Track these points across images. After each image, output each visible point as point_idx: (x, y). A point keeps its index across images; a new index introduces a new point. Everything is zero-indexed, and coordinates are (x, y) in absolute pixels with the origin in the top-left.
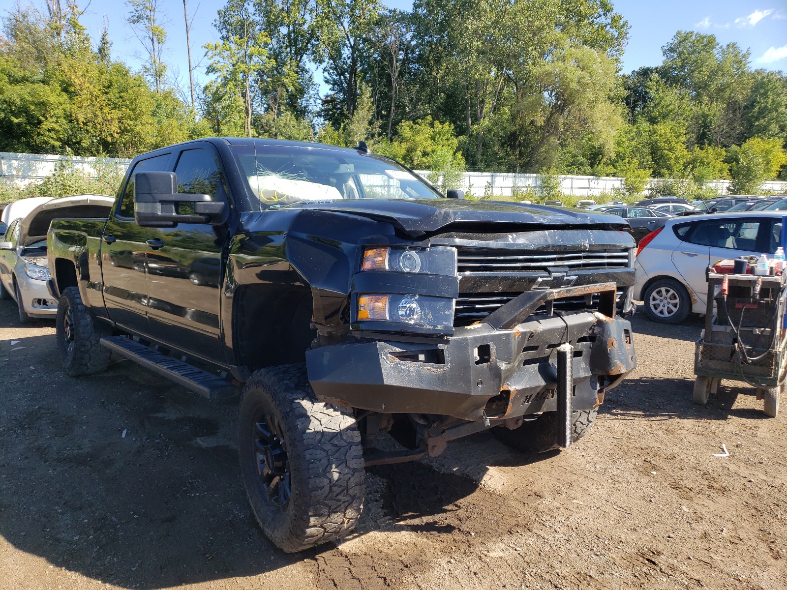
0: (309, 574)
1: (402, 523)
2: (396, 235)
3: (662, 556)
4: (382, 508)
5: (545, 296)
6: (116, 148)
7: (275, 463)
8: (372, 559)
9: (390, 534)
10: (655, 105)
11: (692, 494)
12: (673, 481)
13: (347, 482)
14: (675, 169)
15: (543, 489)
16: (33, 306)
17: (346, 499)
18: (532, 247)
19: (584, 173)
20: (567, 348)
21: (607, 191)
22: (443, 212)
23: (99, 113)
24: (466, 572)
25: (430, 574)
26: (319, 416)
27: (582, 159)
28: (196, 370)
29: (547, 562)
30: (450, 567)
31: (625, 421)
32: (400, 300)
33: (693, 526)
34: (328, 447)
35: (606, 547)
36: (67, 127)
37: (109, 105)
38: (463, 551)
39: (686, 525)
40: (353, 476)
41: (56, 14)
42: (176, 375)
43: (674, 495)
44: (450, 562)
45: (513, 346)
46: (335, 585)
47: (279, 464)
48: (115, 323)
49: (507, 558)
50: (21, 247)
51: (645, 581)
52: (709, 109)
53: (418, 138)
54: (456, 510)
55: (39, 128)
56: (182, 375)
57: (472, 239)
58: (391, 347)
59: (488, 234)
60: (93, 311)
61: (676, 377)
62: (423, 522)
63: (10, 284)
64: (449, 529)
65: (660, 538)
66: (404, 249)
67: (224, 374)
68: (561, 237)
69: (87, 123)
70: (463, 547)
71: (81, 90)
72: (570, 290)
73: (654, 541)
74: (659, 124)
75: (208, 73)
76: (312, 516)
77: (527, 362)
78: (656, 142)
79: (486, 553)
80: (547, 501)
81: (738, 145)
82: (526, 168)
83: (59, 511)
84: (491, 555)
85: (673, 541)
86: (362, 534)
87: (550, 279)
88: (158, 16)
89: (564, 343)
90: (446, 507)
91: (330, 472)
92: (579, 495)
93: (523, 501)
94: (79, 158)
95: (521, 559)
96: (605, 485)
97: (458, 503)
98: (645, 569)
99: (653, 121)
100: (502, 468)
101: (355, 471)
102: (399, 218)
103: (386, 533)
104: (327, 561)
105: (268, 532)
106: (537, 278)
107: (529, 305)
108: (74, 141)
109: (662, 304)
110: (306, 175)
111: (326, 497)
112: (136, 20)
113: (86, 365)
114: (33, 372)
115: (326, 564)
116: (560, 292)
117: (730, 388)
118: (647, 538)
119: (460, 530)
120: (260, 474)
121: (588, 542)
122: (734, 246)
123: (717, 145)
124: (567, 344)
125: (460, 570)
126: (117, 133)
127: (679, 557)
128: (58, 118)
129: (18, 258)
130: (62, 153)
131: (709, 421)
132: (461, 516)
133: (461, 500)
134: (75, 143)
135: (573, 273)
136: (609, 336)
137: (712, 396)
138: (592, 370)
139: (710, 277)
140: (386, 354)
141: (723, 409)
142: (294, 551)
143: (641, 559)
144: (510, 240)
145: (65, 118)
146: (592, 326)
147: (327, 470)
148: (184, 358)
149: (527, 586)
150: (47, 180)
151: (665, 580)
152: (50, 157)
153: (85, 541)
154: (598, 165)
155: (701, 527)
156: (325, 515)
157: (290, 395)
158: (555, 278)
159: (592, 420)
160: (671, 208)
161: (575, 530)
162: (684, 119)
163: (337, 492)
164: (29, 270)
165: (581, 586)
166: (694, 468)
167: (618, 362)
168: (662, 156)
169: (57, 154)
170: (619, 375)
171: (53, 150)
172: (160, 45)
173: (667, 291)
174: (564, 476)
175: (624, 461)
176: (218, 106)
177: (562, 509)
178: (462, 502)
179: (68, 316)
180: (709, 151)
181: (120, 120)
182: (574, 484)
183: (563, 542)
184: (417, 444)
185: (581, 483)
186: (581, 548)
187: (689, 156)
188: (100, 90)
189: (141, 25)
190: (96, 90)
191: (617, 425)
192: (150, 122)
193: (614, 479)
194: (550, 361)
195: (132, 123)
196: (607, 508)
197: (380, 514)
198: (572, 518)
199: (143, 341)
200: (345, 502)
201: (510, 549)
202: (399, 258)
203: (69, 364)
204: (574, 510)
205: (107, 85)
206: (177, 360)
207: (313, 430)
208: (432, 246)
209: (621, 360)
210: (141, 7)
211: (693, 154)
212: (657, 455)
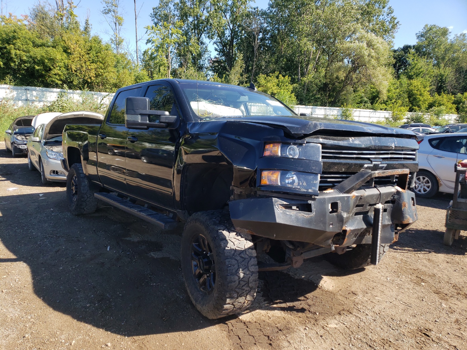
0: (224, 332)
1: (275, 306)
2: (284, 136)
3: (432, 332)
4: (263, 296)
5: (371, 175)
6: (93, 85)
7: (205, 266)
8: (260, 325)
9: (269, 312)
10: (412, 68)
11: (448, 298)
12: (435, 289)
13: (248, 279)
14: (423, 107)
15: (357, 290)
16: (50, 174)
17: (248, 289)
18: (363, 146)
19: (367, 108)
20: (380, 206)
21: (381, 119)
22: (313, 124)
23: (83, 65)
24: (315, 335)
25: (295, 335)
26: (233, 240)
27: (366, 99)
28: (154, 212)
29: (364, 332)
30: (306, 332)
31: (402, 253)
32: (287, 174)
33: (450, 315)
34: (238, 258)
35: (398, 325)
36: (65, 73)
37: (89, 60)
38: (312, 323)
39: (445, 315)
40: (252, 276)
41: (60, 8)
42: (143, 215)
43: (436, 297)
44: (305, 329)
45: (351, 203)
46: (240, 339)
47: (206, 267)
48: (103, 185)
49: (339, 329)
50: (44, 140)
51: (424, 346)
52: (444, 72)
53: (269, 85)
54: (306, 300)
55: (50, 73)
56: (147, 215)
57: (330, 139)
58: (281, 201)
59: (338, 137)
60: (90, 177)
61: (431, 229)
62: (287, 305)
63: (36, 161)
64: (303, 310)
65: (430, 322)
66: (290, 144)
67: (171, 215)
68: (379, 141)
69: (77, 70)
70: (313, 321)
71: (74, 51)
72: (384, 172)
73: (427, 323)
74: (414, 80)
75: (147, 43)
76: (228, 298)
77: (357, 214)
78: (411, 91)
79: (326, 325)
80: (360, 297)
81: (461, 93)
82: (333, 104)
83: (77, 290)
84: (330, 326)
85: (438, 324)
86: (252, 311)
87: (372, 165)
88: (119, 10)
89: (378, 203)
90: (300, 298)
91: (238, 273)
92: (379, 294)
93: (346, 296)
94: (71, 91)
95: (348, 330)
96: (394, 290)
97: (307, 296)
98: (423, 339)
99: (410, 78)
100: (331, 277)
101: (253, 273)
102: (288, 126)
103: (266, 311)
104: (233, 325)
105: (199, 307)
106: (364, 164)
107: (361, 179)
108: (69, 81)
109: (420, 186)
110: (223, 102)
111: (236, 287)
112: (107, 12)
113: (84, 209)
114: (52, 212)
115: (233, 327)
116: (379, 173)
117: (465, 237)
118: (423, 321)
119: (309, 311)
120: (194, 273)
121: (387, 322)
122: (465, 152)
123: (448, 93)
124: (380, 204)
125: (312, 334)
126: (94, 77)
127: (443, 333)
128: (60, 67)
129: (42, 146)
130: (62, 88)
131: (454, 255)
132: (310, 304)
133: (309, 294)
134: (70, 82)
135: (384, 162)
136: (403, 200)
137: (455, 241)
138: (392, 221)
139: (458, 169)
140: (278, 205)
141: (462, 248)
142: (215, 318)
143: (420, 333)
144: (351, 141)
145: (64, 67)
146: (393, 194)
147: (237, 272)
148: (146, 205)
149: (353, 345)
150: (53, 103)
151: (435, 345)
152: (55, 90)
153: (93, 307)
154: (375, 104)
155: (454, 316)
156: (235, 298)
157: (217, 227)
158: (374, 165)
159: (386, 251)
160: (421, 130)
161: (378, 314)
162: (429, 77)
163: (243, 284)
164: (49, 154)
165: (385, 347)
166: (448, 282)
167: (408, 216)
168: (415, 99)
169: (59, 88)
170: (408, 225)
171: (57, 86)
172: (120, 27)
173: (424, 178)
174: (369, 283)
175: (404, 276)
176: (152, 63)
177: (369, 302)
178: (309, 295)
179: (74, 181)
180: (444, 97)
181: (95, 69)
182: (375, 288)
183: (372, 321)
184: (286, 260)
185: (379, 288)
186: (383, 325)
187: (431, 99)
188: (85, 52)
189: (109, 15)
190: (83, 52)
191: (398, 256)
192: (113, 71)
193: (400, 287)
194: (369, 214)
195: (102, 71)
196: (396, 303)
197: (262, 300)
198: (376, 308)
199: (120, 195)
200: (246, 291)
201: (341, 323)
202: (287, 150)
203: (73, 208)
204: (377, 303)
205: (89, 49)
206: (142, 207)
207: (229, 248)
208: (307, 143)
209: (409, 215)
210: (110, 4)
211: (434, 98)
212: (424, 273)
